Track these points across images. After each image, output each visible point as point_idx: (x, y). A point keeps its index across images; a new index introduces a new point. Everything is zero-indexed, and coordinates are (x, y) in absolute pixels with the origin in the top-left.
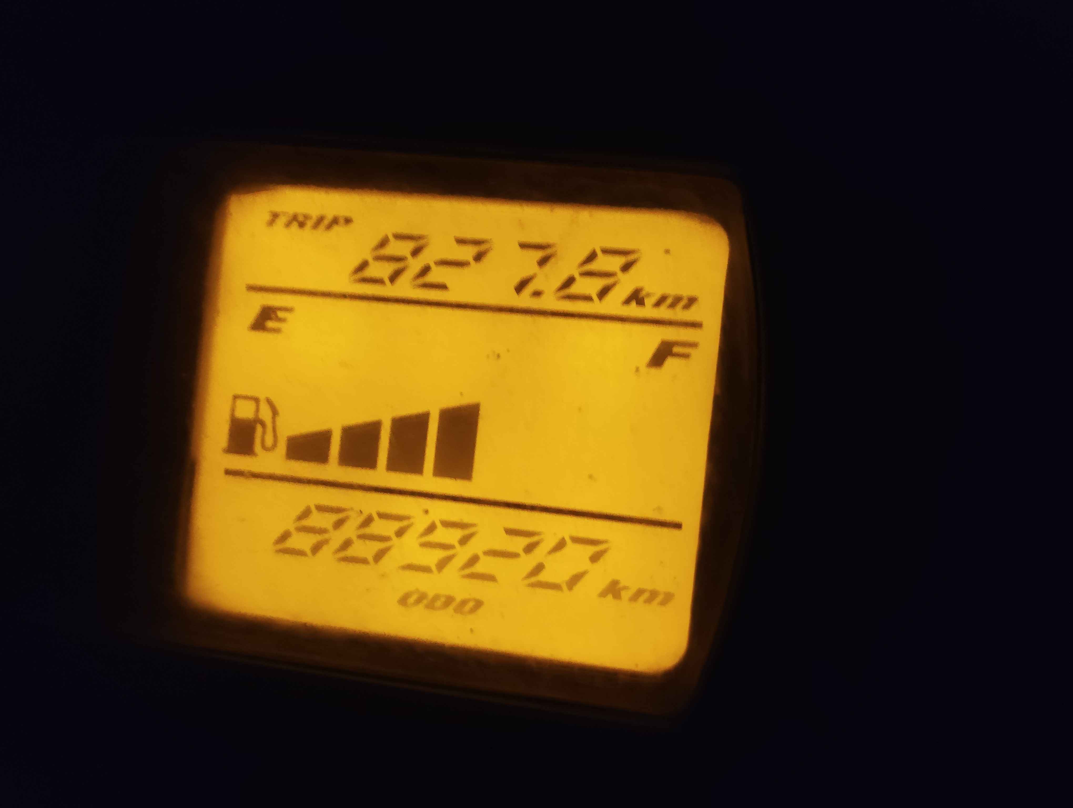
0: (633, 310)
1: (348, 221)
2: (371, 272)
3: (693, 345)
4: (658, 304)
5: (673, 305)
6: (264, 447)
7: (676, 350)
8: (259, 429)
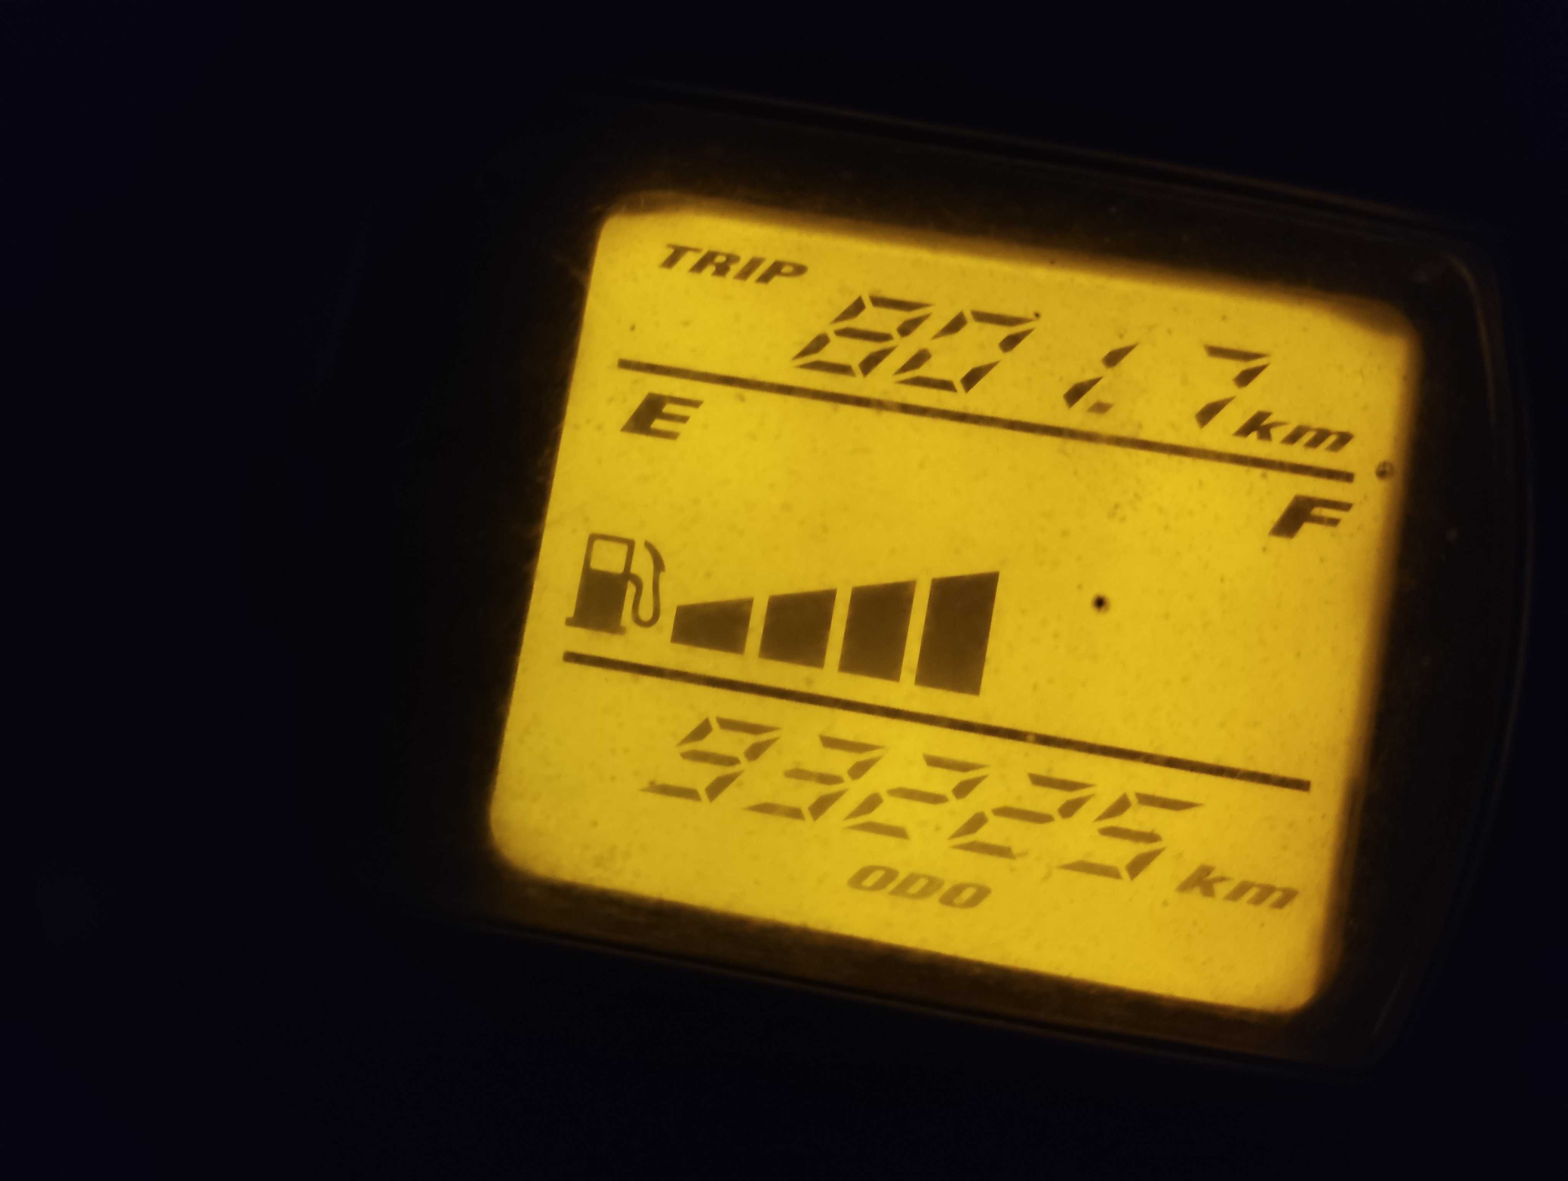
0: (1252, 446)
1: (800, 270)
2: (830, 354)
3: (1345, 507)
4: (1293, 438)
5: (1315, 443)
6: (638, 621)
7: (1317, 511)
8: (631, 590)
